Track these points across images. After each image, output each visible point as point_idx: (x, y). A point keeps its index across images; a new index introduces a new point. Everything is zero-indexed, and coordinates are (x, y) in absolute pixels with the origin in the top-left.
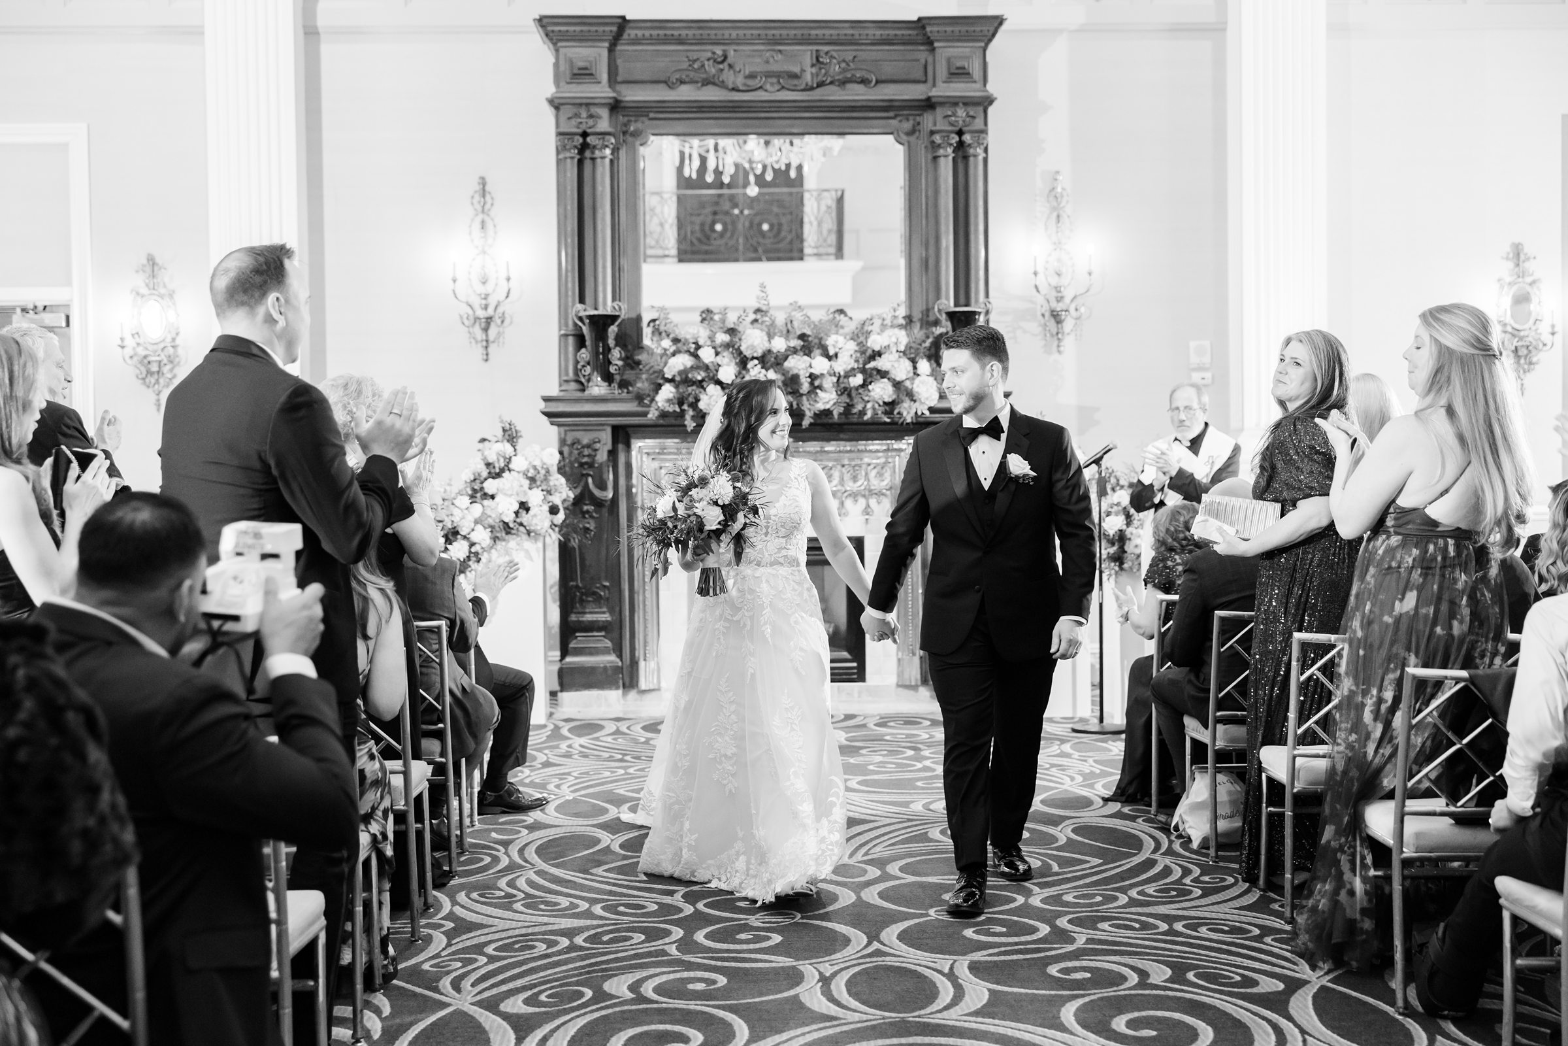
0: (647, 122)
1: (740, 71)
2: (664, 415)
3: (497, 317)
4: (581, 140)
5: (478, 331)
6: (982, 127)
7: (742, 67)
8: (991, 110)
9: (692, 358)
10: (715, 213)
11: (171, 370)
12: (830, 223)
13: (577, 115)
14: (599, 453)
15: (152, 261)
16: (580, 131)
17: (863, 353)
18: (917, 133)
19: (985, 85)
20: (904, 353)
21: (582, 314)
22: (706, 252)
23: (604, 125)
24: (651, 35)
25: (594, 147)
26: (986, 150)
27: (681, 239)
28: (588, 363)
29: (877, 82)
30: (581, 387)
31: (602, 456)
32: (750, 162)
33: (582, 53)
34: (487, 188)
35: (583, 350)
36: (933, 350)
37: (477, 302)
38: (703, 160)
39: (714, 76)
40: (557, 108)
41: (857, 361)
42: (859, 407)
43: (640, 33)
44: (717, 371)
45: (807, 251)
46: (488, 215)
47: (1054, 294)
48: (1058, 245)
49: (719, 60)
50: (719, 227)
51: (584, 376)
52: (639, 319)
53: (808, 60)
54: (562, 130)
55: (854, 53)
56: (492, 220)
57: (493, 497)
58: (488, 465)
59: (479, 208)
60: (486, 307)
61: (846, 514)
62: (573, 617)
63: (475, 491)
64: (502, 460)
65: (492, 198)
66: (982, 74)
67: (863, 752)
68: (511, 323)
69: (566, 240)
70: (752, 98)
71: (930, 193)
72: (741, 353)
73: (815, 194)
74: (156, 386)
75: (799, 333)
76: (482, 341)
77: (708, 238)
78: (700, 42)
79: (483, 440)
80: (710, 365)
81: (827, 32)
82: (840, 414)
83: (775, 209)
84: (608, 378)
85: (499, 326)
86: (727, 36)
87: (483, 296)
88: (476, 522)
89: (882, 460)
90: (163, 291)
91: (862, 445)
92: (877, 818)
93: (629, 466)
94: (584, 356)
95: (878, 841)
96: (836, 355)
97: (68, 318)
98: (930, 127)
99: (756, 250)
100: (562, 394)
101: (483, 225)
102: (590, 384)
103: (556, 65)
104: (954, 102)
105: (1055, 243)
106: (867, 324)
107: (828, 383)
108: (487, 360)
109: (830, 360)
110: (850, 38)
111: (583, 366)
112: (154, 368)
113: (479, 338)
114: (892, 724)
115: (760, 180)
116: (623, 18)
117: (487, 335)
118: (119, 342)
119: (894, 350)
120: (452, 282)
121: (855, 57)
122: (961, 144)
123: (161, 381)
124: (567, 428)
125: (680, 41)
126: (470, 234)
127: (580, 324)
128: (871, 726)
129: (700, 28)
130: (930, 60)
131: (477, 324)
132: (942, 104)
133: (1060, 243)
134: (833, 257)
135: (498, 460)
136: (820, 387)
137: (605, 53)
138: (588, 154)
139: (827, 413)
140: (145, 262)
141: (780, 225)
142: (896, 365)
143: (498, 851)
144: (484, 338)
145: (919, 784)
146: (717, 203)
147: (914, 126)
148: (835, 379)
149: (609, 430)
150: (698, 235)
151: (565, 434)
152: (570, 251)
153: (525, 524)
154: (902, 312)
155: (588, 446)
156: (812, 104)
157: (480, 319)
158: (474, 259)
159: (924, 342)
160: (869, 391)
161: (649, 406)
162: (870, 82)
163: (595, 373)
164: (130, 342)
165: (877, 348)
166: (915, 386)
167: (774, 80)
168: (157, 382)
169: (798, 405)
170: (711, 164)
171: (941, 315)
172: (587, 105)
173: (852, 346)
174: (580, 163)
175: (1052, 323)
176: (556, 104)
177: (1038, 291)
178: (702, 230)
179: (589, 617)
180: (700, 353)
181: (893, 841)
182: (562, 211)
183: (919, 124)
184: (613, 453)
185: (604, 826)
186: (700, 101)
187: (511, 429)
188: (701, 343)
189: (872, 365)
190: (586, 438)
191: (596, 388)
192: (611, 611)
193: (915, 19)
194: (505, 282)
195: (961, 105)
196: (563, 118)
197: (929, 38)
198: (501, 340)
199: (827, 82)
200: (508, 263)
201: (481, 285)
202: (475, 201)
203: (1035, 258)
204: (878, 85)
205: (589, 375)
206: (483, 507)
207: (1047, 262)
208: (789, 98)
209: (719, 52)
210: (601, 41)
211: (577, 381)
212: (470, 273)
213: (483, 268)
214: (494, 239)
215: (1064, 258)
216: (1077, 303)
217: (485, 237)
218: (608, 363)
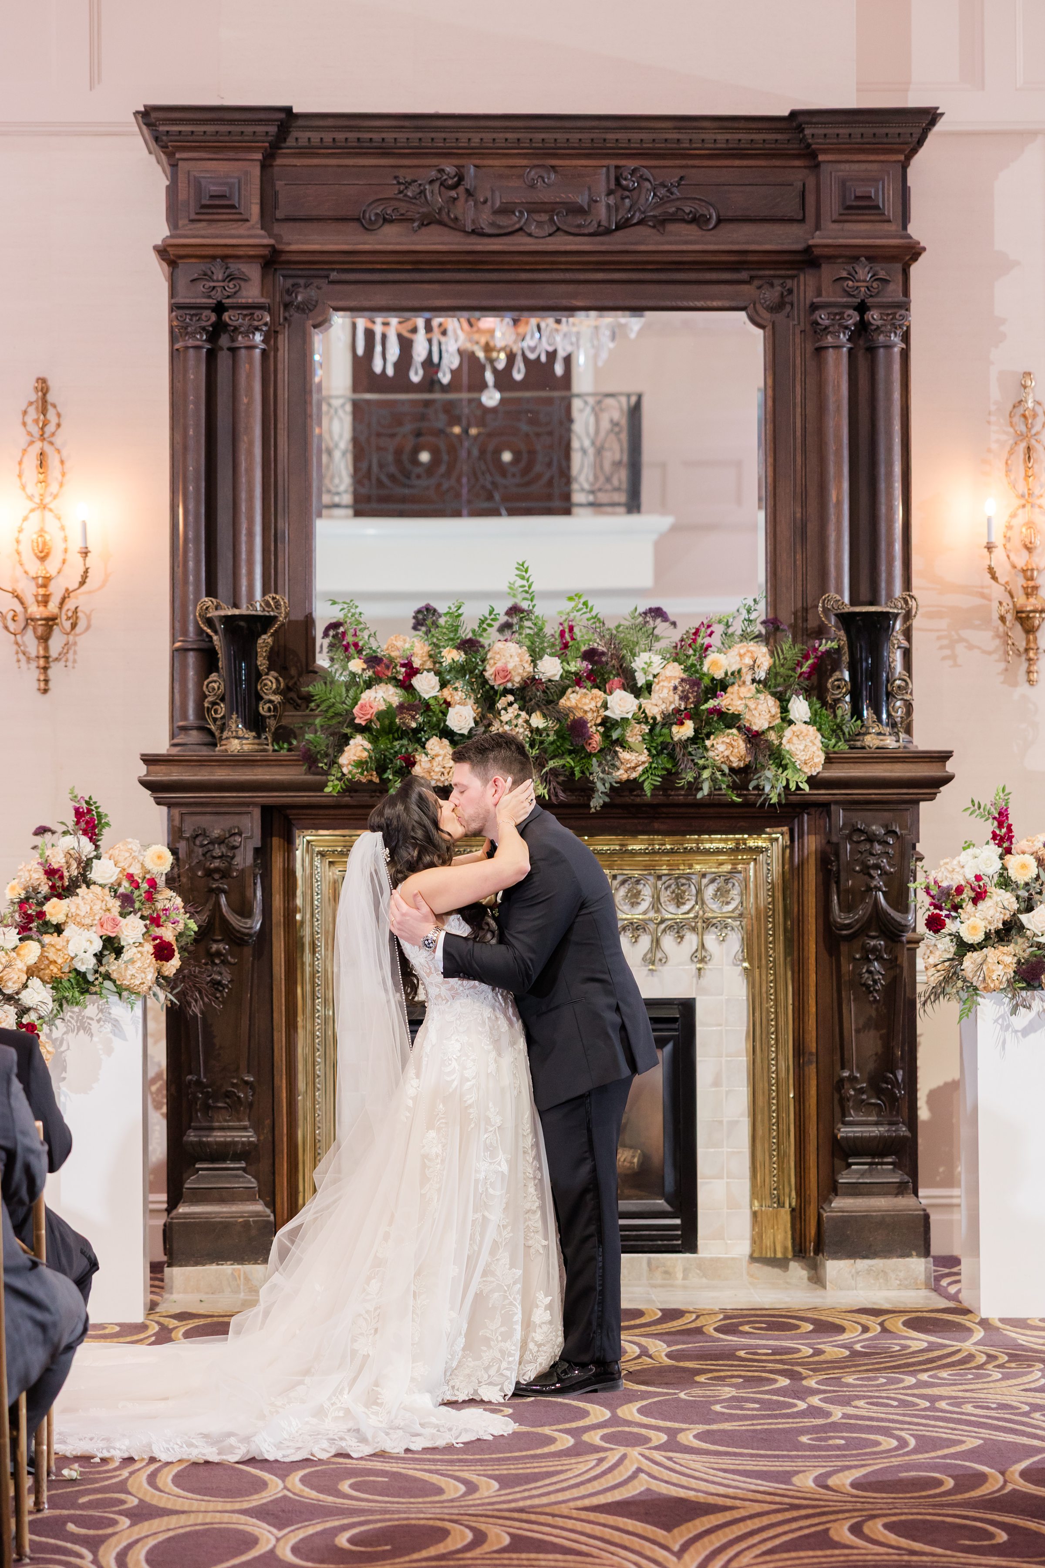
0: (326, 287)
1: (485, 202)
2: (352, 787)
3: (64, 617)
4: (213, 317)
5: (30, 642)
6: (901, 298)
7: (489, 195)
8: (915, 270)
9: (399, 691)
10: (418, 434)
12: (616, 451)
13: (207, 276)
14: (239, 852)
16: (211, 302)
17: (695, 683)
18: (788, 308)
19: (905, 228)
20: (766, 683)
21: (212, 614)
22: (404, 500)
23: (252, 293)
24: (332, 140)
25: (236, 329)
26: (906, 338)
27: (360, 476)
28: (223, 699)
29: (719, 221)
30: (208, 739)
31: (244, 859)
32: (488, 348)
33: (216, 171)
34: (50, 398)
35: (214, 676)
36: (814, 678)
37: (29, 591)
38: (406, 345)
39: (441, 210)
40: (172, 263)
41: (684, 698)
42: (690, 777)
43: (315, 137)
44: (445, 714)
45: (578, 497)
46: (51, 443)
47: (1021, 581)
48: (1027, 499)
49: (450, 182)
50: (424, 457)
51: (215, 720)
52: (309, 622)
53: (602, 183)
54: (180, 300)
55: (682, 172)
56: (58, 451)
57: (59, 929)
58: (51, 873)
59: (35, 431)
60: (45, 601)
61: (664, 960)
62: (192, 1137)
63: (29, 918)
64: (75, 865)
65: (59, 415)
66: (900, 209)
67: (701, 1379)
68: (88, 628)
69: (185, 489)
70: (506, 248)
71: (811, 410)
72: (485, 682)
73: (591, 400)
75: (584, 648)
76: (38, 657)
77: (408, 476)
78: (419, 152)
79: (42, 831)
80: (432, 702)
81: (636, 136)
82: (655, 788)
83: (524, 427)
84: (256, 724)
85: (67, 633)
86: (464, 142)
87: (40, 581)
88: (31, 972)
89: (728, 867)
91: (691, 841)
92: (738, 1503)
93: (289, 874)
94: (216, 685)
95: (743, 1545)
96: (649, 687)
98: (811, 296)
99: (490, 498)
100: (175, 751)
101: (42, 460)
102: (225, 734)
103: (172, 191)
104: (853, 256)
105: (1023, 496)
106: (702, 634)
107: (635, 735)
108: (45, 691)
109: (637, 697)
110: (672, 146)
111: (214, 703)
113: (33, 654)
114: (746, 1328)
115: (503, 380)
116: (288, 110)
117: (46, 649)
119: (748, 678)
121: (682, 178)
122: (863, 327)
124: (184, 810)
125: (384, 151)
126: (20, 476)
127: (209, 630)
128: (710, 1330)
129: (418, 129)
130: (811, 183)
131: (30, 628)
132: (830, 259)
133: (1030, 495)
134: (622, 510)
135: (68, 868)
136: (621, 743)
137: (256, 171)
138: (224, 341)
139: (632, 786)
141: (532, 453)
142: (752, 704)
143: (81, 1556)
144: (42, 653)
145: (804, 1439)
146: (423, 417)
147: (782, 296)
148: (646, 729)
149: (257, 813)
150: (392, 469)
151: (182, 821)
152: (191, 506)
153: (114, 976)
154: (761, 612)
155: (221, 841)
156: (608, 258)
157: (34, 620)
158: (25, 519)
159: (800, 664)
160: (706, 749)
161: (327, 773)
162: (709, 220)
163: (234, 716)
165: (719, 675)
166: (784, 741)
167: (544, 217)
169: (583, 772)
170: (420, 351)
171: (830, 622)
172: (224, 258)
173: (675, 671)
174: (211, 356)
176: (171, 253)
177: (994, 577)
178: (398, 461)
179: (218, 1136)
180: (417, 682)
181: (769, 1545)
182: (178, 438)
183: (790, 291)
184: (262, 854)
185: (262, 1513)
186: (418, 252)
187: (89, 811)
188: (417, 663)
189: (711, 704)
190: (217, 825)
191: (236, 741)
192: (257, 1127)
193: (786, 113)
194: (79, 558)
195: (863, 259)
196: (182, 280)
197: (809, 146)
198: (70, 656)
199: (635, 221)
200: (84, 525)
201: (38, 562)
202: (29, 420)
203: (989, 520)
204: (722, 225)
205: (223, 717)
206: (43, 946)
207: (1009, 527)
208: (569, 248)
209: (450, 170)
210: (250, 149)
211: (203, 729)
212: (18, 542)
213: (42, 532)
214: (61, 485)
215: (1039, 520)
217: (45, 482)
218: (257, 698)
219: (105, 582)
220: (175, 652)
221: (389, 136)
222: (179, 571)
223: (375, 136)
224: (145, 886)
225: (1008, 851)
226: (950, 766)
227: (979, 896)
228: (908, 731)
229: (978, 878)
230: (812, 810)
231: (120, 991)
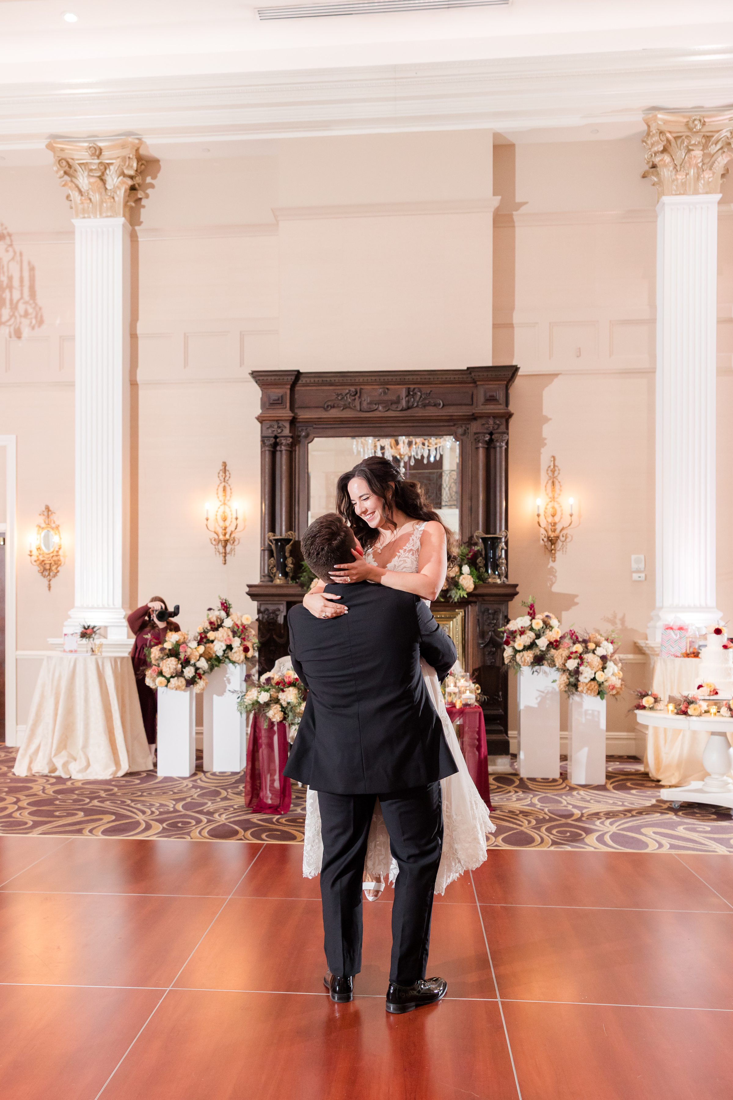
0: (313, 430)
1: (365, 400)
3: (231, 540)
4: (274, 440)
5: (220, 548)
6: (505, 430)
7: (366, 398)
8: (511, 421)
11: (57, 568)
13: (271, 426)
14: (279, 617)
15: (48, 509)
16: (273, 435)
18: (467, 434)
19: (507, 407)
21: (272, 538)
23: (287, 432)
24: (314, 381)
25: (282, 444)
26: (507, 444)
28: (275, 566)
29: (444, 405)
30: (271, 579)
31: (281, 620)
33: (276, 392)
34: (227, 468)
35: (272, 559)
37: (220, 531)
39: (349, 403)
40: (261, 422)
43: (308, 380)
46: (227, 483)
47: (550, 527)
48: (553, 499)
49: (353, 394)
51: (273, 573)
53: (404, 394)
54: (263, 435)
55: (430, 389)
56: (229, 486)
57: (212, 642)
58: (211, 623)
59: (223, 479)
60: (225, 535)
63: (202, 638)
64: (219, 621)
65: (230, 474)
66: (506, 401)
68: (239, 543)
69: (265, 495)
70: (371, 416)
74: (48, 577)
76: (222, 553)
78: (342, 384)
79: (210, 609)
81: (415, 377)
84: (285, 574)
85: (232, 545)
86: (357, 381)
87: (223, 528)
88: (201, 656)
90: (53, 525)
94: (272, 562)
97: (4, 540)
98: (475, 431)
100: (261, 583)
101: (224, 489)
102: (276, 578)
103: (262, 399)
104: (488, 416)
105: (551, 498)
108: (225, 564)
110: (428, 380)
111: (272, 568)
112: (48, 567)
113: (221, 551)
116: (298, 371)
117: (225, 550)
118: (29, 553)
120: (206, 521)
121: (431, 391)
123: (51, 574)
124: (262, 603)
125: (331, 384)
126: (217, 494)
127: (271, 544)
129: (343, 377)
130: (475, 392)
131: (220, 543)
132: (481, 417)
133: (554, 498)
135: (217, 622)
137: (288, 392)
138: (278, 448)
140: (44, 509)
144: (224, 551)
147: (465, 430)
149: (285, 603)
151: (260, 606)
152: (267, 502)
153: (230, 657)
155: (273, 613)
156: (406, 418)
157: (221, 541)
158: (219, 508)
162: (440, 404)
163: (278, 572)
164: (35, 553)
167: (384, 405)
168: (49, 575)
171: (479, 540)
172: (277, 421)
174: (274, 453)
175: (549, 544)
176: (261, 419)
177: (540, 525)
182: (263, 480)
183: (468, 429)
186: (342, 418)
187: (225, 603)
190: (271, 608)
191: (279, 580)
193: (465, 368)
194: (234, 520)
195: (491, 417)
196: (264, 429)
197: (474, 379)
198: (233, 552)
199: (415, 406)
200: (236, 510)
201: (223, 522)
202: (220, 475)
203: (538, 507)
204: (445, 407)
205: (275, 573)
206: (205, 647)
207: (546, 509)
208: (392, 415)
209: (354, 390)
210: (286, 384)
211: (269, 576)
212: (216, 515)
213: (224, 512)
214: (230, 497)
215: (556, 506)
216: (564, 532)
217: (225, 496)
218: (286, 566)
219: (244, 529)
220: (262, 550)
221: (333, 379)
222: (263, 524)
223: (328, 379)
224: (241, 628)
225: (533, 618)
226: (518, 589)
227: (522, 633)
228: (506, 577)
229: (522, 627)
230: (472, 604)
231: (234, 663)
